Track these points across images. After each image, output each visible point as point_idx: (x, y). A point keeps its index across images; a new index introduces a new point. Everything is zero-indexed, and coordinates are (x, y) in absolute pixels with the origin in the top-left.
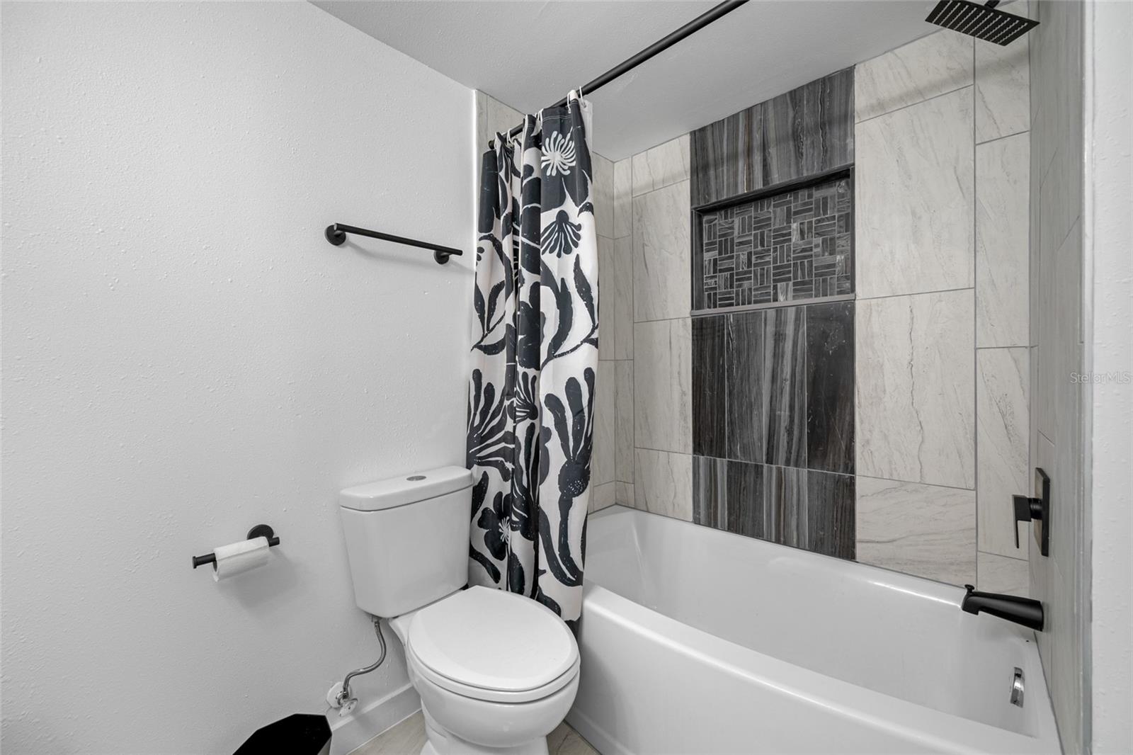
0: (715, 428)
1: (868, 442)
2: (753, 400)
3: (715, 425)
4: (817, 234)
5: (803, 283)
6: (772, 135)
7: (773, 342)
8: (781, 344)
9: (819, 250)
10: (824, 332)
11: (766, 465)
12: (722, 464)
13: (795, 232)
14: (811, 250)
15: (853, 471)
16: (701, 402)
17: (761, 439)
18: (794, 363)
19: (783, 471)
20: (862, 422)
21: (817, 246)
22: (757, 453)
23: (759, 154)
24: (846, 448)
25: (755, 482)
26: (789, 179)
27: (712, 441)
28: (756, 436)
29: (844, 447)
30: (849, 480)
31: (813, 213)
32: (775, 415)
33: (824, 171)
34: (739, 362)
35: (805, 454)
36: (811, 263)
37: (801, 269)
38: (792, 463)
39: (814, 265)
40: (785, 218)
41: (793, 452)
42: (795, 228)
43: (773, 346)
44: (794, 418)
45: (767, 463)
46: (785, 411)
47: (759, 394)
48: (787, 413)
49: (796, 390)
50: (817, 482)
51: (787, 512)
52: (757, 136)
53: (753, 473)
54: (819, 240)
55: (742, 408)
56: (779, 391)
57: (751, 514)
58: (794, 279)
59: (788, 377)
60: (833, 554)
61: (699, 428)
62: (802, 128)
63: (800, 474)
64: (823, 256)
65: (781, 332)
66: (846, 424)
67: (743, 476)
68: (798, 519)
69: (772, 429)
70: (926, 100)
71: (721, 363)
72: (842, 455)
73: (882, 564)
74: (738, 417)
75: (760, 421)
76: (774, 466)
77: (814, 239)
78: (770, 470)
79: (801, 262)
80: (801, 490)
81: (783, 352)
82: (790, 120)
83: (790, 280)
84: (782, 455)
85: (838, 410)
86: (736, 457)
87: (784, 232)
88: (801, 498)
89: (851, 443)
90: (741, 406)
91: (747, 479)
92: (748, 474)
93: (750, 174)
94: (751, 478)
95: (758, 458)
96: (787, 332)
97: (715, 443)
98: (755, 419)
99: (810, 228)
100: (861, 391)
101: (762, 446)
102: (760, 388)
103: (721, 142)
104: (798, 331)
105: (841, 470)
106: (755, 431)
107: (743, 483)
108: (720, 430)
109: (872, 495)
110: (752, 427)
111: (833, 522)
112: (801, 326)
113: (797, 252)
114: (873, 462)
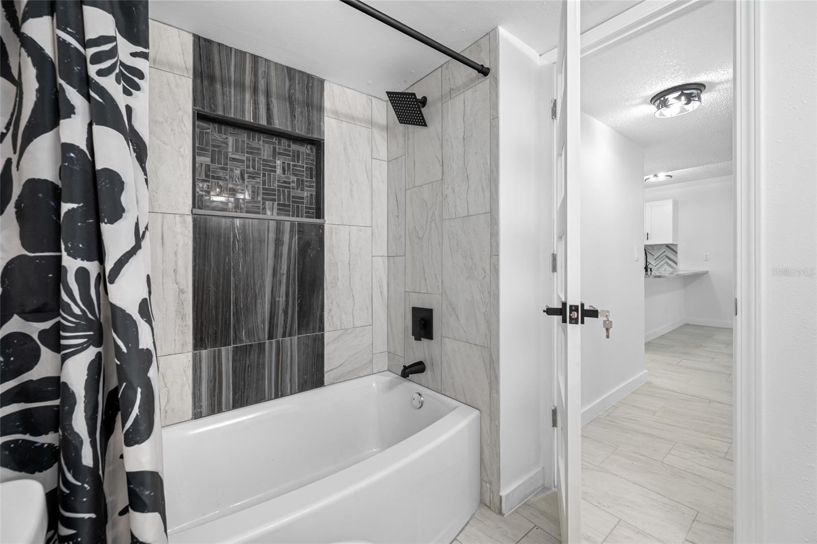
0: (220, 321)
1: (330, 310)
2: (257, 292)
3: (220, 318)
4: (294, 174)
5: (284, 205)
6: (274, 89)
7: (274, 246)
8: (280, 248)
9: (295, 185)
10: (308, 242)
11: (267, 341)
12: (226, 352)
13: (279, 167)
14: (290, 184)
15: (323, 330)
16: (204, 297)
17: (263, 322)
18: (289, 263)
19: (280, 342)
20: (327, 299)
21: (293, 182)
22: (261, 334)
23: (263, 96)
24: (320, 316)
25: (259, 357)
26: (286, 129)
27: (216, 334)
28: (259, 320)
29: (318, 316)
30: (321, 336)
31: (291, 158)
32: (275, 301)
33: (308, 135)
34: (245, 261)
35: (296, 326)
36: (289, 192)
37: (283, 195)
38: (287, 335)
39: (291, 195)
40: (272, 154)
41: (288, 326)
42: (279, 164)
43: (274, 249)
44: (289, 302)
45: (268, 339)
46: (282, 297)
47: (263, 286)
48: (284, 299)
49: (290, 281)
50: (304, 344)
51: (283, 372)
52: (262, 82)
53: (257, 351)
54: (295, 178)
55: (247, 299)
56: (278, 283)
57: (255, 385)
58: (278, 201)
59: (285, 272)
60: (312, 388)
61: (202, 323)
62: (295, 98)
63: (293, 341)
64: (297, 190)
65: (280, 239)
66: (320, 301)
67: (248, 354)
68: (291, 374)
69: (273, 311)
70: (355, 124)
71: (227, 260)
72: (318, 320)
73: (337, 380)
74: (244, 307)
75: (263, 308)
76: (274, 341)
77: (291, 177)
78: (271, 343)
79: (283, 190)
80: (293, 352)
81: (282, 254)
82: (287, 87)
83: (275, 201)
84: (280, 331)
85: (316, 293)
86: (241, 341)
87: (271, 164)
88: (293, 358)
89: (322, 313)
90: (246, 298)
91: (252, 357)
92: (252, 353)
93: (255, 108)
94: (254, 355)
95: (261, 337)
96: (284, 239)
97: (219, 334)
98: (259, 306)
99: (289, 168)
100: (328, 281)
101: (264, 327)
102: (263, 282)
103: (229, 66)
104: (292, 239)
105: (317, 331)
106: (258, 317)
107: (248, 362)
108: (226, 322)
109: (333, 341)
110: (256, 313)
111: (312, 367)
112: (294, 236)
113: (281, 181)
114: (333, 322)
